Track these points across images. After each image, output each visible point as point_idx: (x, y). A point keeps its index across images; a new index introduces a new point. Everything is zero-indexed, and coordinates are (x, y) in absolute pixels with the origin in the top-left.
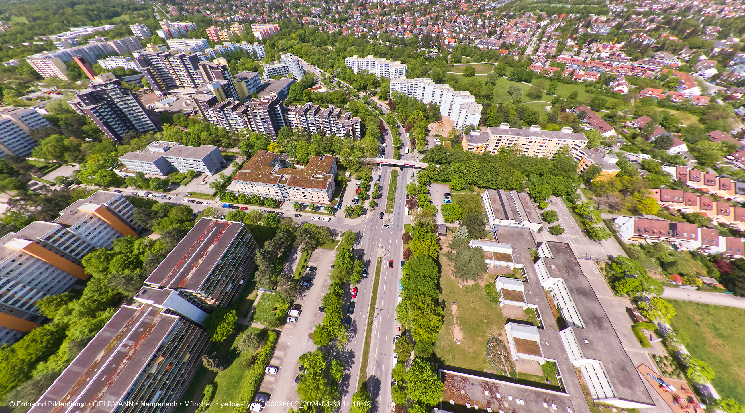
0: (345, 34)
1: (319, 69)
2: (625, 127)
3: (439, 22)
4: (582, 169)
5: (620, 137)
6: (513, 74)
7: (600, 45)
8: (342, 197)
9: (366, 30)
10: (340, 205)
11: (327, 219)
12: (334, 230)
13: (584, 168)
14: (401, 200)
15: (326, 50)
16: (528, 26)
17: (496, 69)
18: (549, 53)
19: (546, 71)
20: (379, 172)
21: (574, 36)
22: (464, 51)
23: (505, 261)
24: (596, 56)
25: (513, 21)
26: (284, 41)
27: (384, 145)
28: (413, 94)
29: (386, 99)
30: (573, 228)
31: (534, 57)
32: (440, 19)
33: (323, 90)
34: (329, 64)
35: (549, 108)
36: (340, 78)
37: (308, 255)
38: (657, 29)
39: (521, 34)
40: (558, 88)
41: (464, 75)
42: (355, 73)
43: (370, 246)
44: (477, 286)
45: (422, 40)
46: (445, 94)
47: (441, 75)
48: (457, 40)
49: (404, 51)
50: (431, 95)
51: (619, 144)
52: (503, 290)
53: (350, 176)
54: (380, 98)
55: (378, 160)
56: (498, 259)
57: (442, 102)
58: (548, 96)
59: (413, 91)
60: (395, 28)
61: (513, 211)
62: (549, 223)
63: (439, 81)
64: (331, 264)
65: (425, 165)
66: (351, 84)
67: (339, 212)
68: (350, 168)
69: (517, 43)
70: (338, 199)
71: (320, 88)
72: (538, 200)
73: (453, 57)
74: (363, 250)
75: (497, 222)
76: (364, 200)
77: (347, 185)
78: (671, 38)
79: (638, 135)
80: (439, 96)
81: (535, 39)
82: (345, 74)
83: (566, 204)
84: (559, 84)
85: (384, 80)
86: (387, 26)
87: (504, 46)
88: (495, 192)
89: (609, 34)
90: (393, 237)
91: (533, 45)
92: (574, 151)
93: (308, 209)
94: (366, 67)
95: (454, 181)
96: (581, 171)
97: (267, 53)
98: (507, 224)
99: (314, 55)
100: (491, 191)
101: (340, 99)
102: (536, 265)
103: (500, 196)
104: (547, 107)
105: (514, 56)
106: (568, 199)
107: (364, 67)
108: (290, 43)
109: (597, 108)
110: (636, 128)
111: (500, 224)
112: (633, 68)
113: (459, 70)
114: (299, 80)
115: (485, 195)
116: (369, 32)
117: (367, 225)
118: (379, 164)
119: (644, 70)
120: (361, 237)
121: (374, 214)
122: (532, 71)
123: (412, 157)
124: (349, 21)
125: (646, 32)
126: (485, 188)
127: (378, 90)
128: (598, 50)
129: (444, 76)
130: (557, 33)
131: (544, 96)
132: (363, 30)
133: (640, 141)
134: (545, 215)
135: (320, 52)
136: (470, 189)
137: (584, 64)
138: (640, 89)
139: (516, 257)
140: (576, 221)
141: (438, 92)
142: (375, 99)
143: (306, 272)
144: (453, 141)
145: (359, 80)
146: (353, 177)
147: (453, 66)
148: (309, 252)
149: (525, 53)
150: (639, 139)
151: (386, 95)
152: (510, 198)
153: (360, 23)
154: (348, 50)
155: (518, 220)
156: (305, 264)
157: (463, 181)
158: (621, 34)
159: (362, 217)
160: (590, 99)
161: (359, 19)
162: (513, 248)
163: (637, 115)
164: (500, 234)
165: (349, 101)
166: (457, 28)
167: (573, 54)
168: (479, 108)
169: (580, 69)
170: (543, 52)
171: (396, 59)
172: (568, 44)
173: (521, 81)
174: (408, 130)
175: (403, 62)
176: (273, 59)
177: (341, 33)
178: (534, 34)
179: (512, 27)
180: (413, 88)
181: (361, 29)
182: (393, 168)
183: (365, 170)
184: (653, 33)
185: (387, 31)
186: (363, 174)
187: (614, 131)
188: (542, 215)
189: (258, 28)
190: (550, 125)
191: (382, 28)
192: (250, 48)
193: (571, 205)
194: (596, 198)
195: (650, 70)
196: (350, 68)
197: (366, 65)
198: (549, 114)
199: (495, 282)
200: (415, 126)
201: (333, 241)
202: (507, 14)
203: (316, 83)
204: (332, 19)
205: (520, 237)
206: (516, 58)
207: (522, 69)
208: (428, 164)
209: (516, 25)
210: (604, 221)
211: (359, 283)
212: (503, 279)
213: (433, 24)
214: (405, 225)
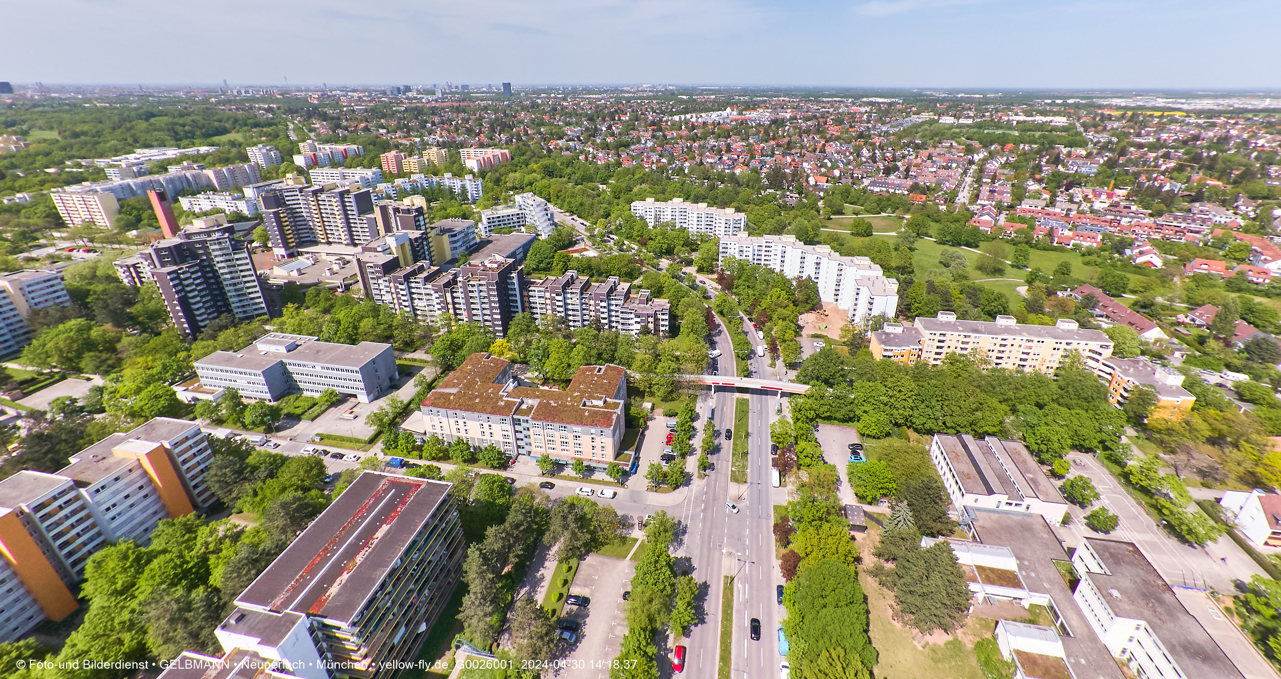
0: (626, 165)
1: (580, 220)
2: (1179, 324)
3: (793, 151)
4: (1120, 399)
5: (1176, 341)
6: (943, 233)
7: (1089, 191)
8: (638, 450)
9: (664, 160)
10: (635, 466)
11: (609, 492)
12: (625, 517)
13: (1122, 396)
14: (760, 455)
15: (593, 190)
16: (952, 161)
17: (910, 225)
18: (1001, 201)
19: (1001, 229)
20: (712, 403)
21: (1037, 176)
22: (846, 195)
23: (1007, 586)
24: (1085, 206)
25: (924, 154)
26: (517, 175)
27: (716, 352)
28: (763, 262)
29: (712, 272)
30: (1136, 518)
31: (973, 208)
32: (795, 147)
33: (591, 253)
34: (601, 212)
35: (1023, 290)
36: (621, 235)
37: (570, 568)
38: (1180, 168)
39: (942, 172)
40: (1030, 257)
41: (852, 234)
42: (650, 227)
43: (705, 551)
44: (956, 645)
45: (768, 177)
46: (824, 262)
47: (811, 233)
48: (829, 178)
49: (737, 193)
50: (799, 265)
51: (1177, 354)
52: (1018, 653)
53: (653, 409)
54: (701, 270)
55: (709, 379)
56: (989, 581)
57: (819, 276)
58: (1015, 270)
59: (763, 258)
60: (717, 158)
61: (999, 477)
62: (1083, 506)
63: (809, 242)
64: (622, 592)
65: (802, 389)
66: (643, 244)
67: (632, 478)
68: (652, 394)
69: (939, 184)
70: (631, 453)
71: (586, 250)
72: (1045, 456)
73: (829, 204)
74: (689, 560)
75: (969, 500)
76: (683, 456)
77: (647, 428)
78: (1209, 182)
79: (1208, 337)
80: (814, 266)
81: (969, 180)
82: (632, 228)
83: (1108, 468)
84: (1031, 251)
85: (704, 239)
86: (701, 155)
87: (915, 188)
88: (952, 440)
89: (1099, 173)
90: (751, 532)
91: (967, 188)
92: (1091, 363)
93: (569, 471)
94: (670, 217)
95: (865, 417)
96: (1119, 402)
97: (485, 191)
98: (994, 507)
99: (572, 196)
100: (944, 437)
101: (624, 270)
102: (1077, 595)
103: (965, 447)
104: (1018, 289)
105: (938, 204)
106: (1108, 458)
107: (667, 217)
108: (528, 178)
109: (1113, 291)
110: (1199, 326)
111: (978, 505)
112: (1159, 227)
113: (842, 226)
114: (543, 237)
115: (934, 447)
116: (670, 163)
117: (695, 508)
118: (709, 388)
119: (1179, 231)
120: (684, 532)
121: (708, 485)
122: (977, 228)
123: (774, 375)
124: (633, 147)
125: (1163, 173)
126: (931, 432)
127: (695, 256)
128: (1086, 198)
129: (817, 235)
130: (1006, 171)
131: (1009, 270)
132: (658, 161)
133: (1216, 347)
134: (1069, 488)
135: (584, 192)
136: (900, 436)
137: (1067, 219)
138: (1184, 261)
139: (1028, 577)
140: (1140, 504)
141: (811, 260)
142: (692, 270)
143: (567, 608)
144: (852, 344)
145: (660, 237)
146: (659, 411)
147: (829, 219)
148: (573, 562)
149: (957, 201)
150: (1212, 344)
151: (711, 265)
152: (988, 452)
153: (653, 150)
154: (635, 189)
155: (1016, 496)
156: (564, 591)
157: (883, 417)
158: (1119, 174)
159: (683, 490)
160: (1097, 275)
161: (650, 144)
162: (1017, 558)
163: (1194, 305)
164: (983, 527)
165: (641, 273)
166: (826, 161)
167: (1044, 203)
168: (893, 285)
169: (1063, 228)
170: (988, 199)
171: (724, 205)
172: (1030, 188)
173: (959, 245)
174: (759, 326)
175: (738, 210)
176: (496, 201)
177: (619, 164)
178: (965, 173)
179: (923, 161)
180: (764, 253)
181: (654, 158)
182: (737, 395)
183: (683, 397)
184: (1175, 174)
185: (701, 163)
186: (678, 406)
187: (1158, 329)
188: (1062, 489)
189: (472, 155)
190: (1032, 316)
191: (694, 158)
192: (457, 184)
193: (1117, 469)
194: (1167, 457)
195: (1192, 232)
196: (642, 218)
197: (670, 213)
198: (1025, 300)
199: (995, 637)
200: (775, 317)
201: (624, 540)
202: (911, 142)
203: (575, 243)
204: (601, 143)
205: (1027, 534)
206: (943, 208)
207: (958, 225)
208: (807, 387)
209: (930, 157)
210: (1199, 504)
211: (688, 636)
212: (1011, 626)
213: (784, 154)
214: (775, 507)
